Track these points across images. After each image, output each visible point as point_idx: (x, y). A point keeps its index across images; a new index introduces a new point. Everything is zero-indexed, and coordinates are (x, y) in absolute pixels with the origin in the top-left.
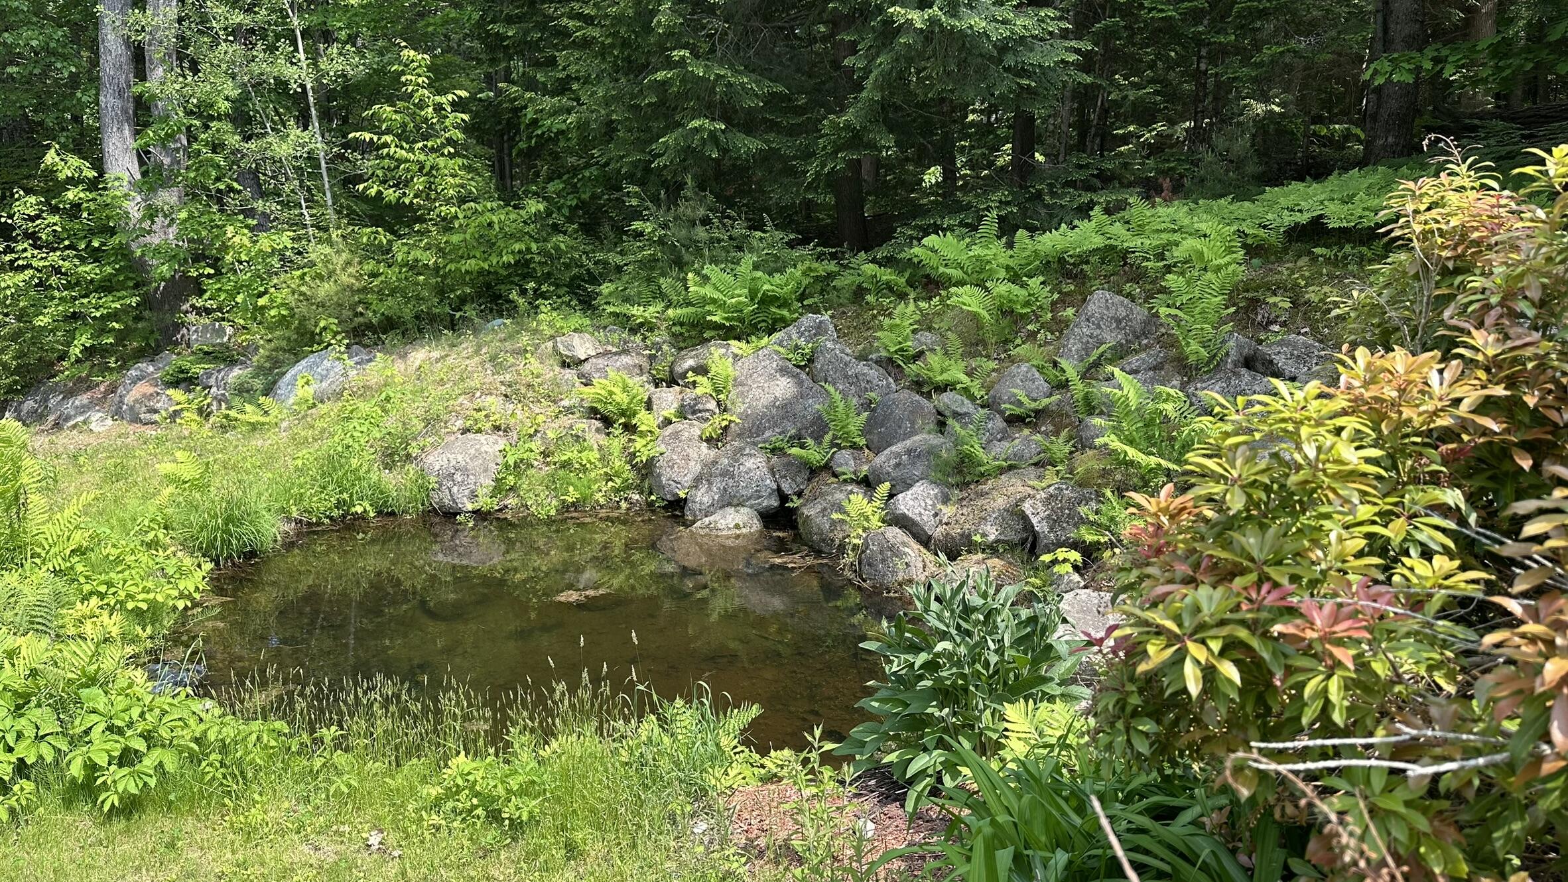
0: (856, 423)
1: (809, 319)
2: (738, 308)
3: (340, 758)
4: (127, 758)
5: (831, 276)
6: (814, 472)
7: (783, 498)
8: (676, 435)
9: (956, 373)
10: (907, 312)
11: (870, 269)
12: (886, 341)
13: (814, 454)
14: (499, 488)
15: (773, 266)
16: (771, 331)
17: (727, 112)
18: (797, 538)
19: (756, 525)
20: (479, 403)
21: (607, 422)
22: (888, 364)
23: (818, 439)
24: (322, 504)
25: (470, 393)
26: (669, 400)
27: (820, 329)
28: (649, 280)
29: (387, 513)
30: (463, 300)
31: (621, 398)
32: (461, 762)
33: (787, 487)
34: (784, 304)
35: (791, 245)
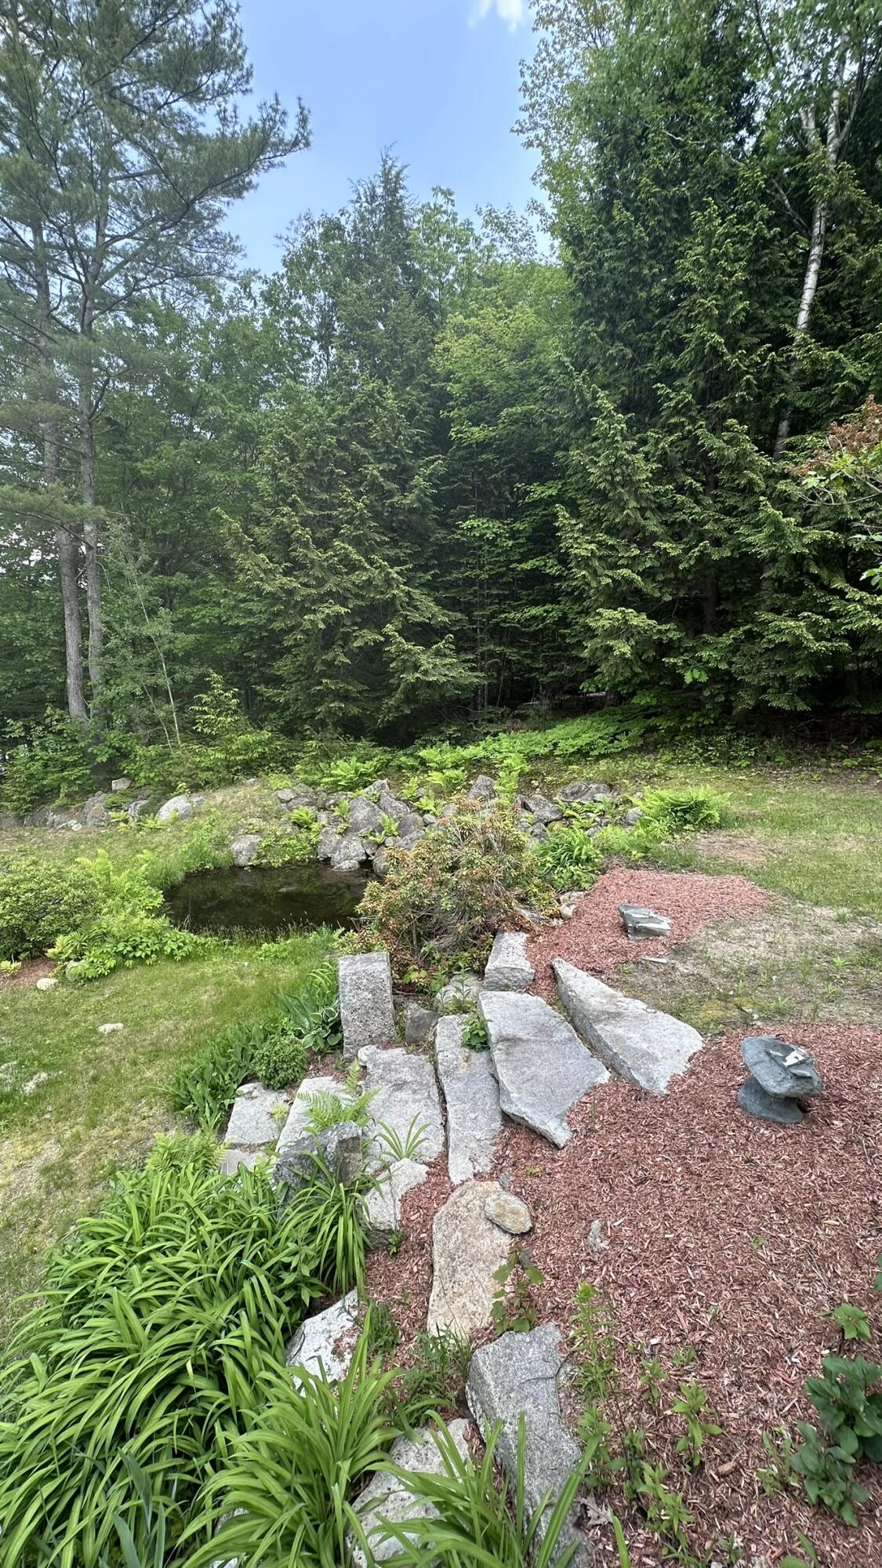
0: (394, 827)
1: (379, 782)
2: (351, 779)
3: (231, 948)
4: (179, 948)
5: (389, 761)
6: (379, 845)
7: (368, 856)
8: (327, 832)
9: (431, 807)
10: (414, 781)
11: (403, 759)
12: (406, 794)
13: (379, 839)
14: (259, 857)
15: (363, 759)
16: (365, 787)
17: (345, 697)
18: (372, 871)
19: (357, 866)
20: (250, 821)
21: (300, 826)
22: (406, 802)
23: (380, 832)
24: (195, 866)
25: (245, 817)
26: (323, 817)
27: (382, 787)
28: (315, 764)
29: (218, 869)
30: (237, 771)
31: (306, 817)
32: (265, 945)
33: (369, 852)
34: (370, 775)
35: (374, 746)
